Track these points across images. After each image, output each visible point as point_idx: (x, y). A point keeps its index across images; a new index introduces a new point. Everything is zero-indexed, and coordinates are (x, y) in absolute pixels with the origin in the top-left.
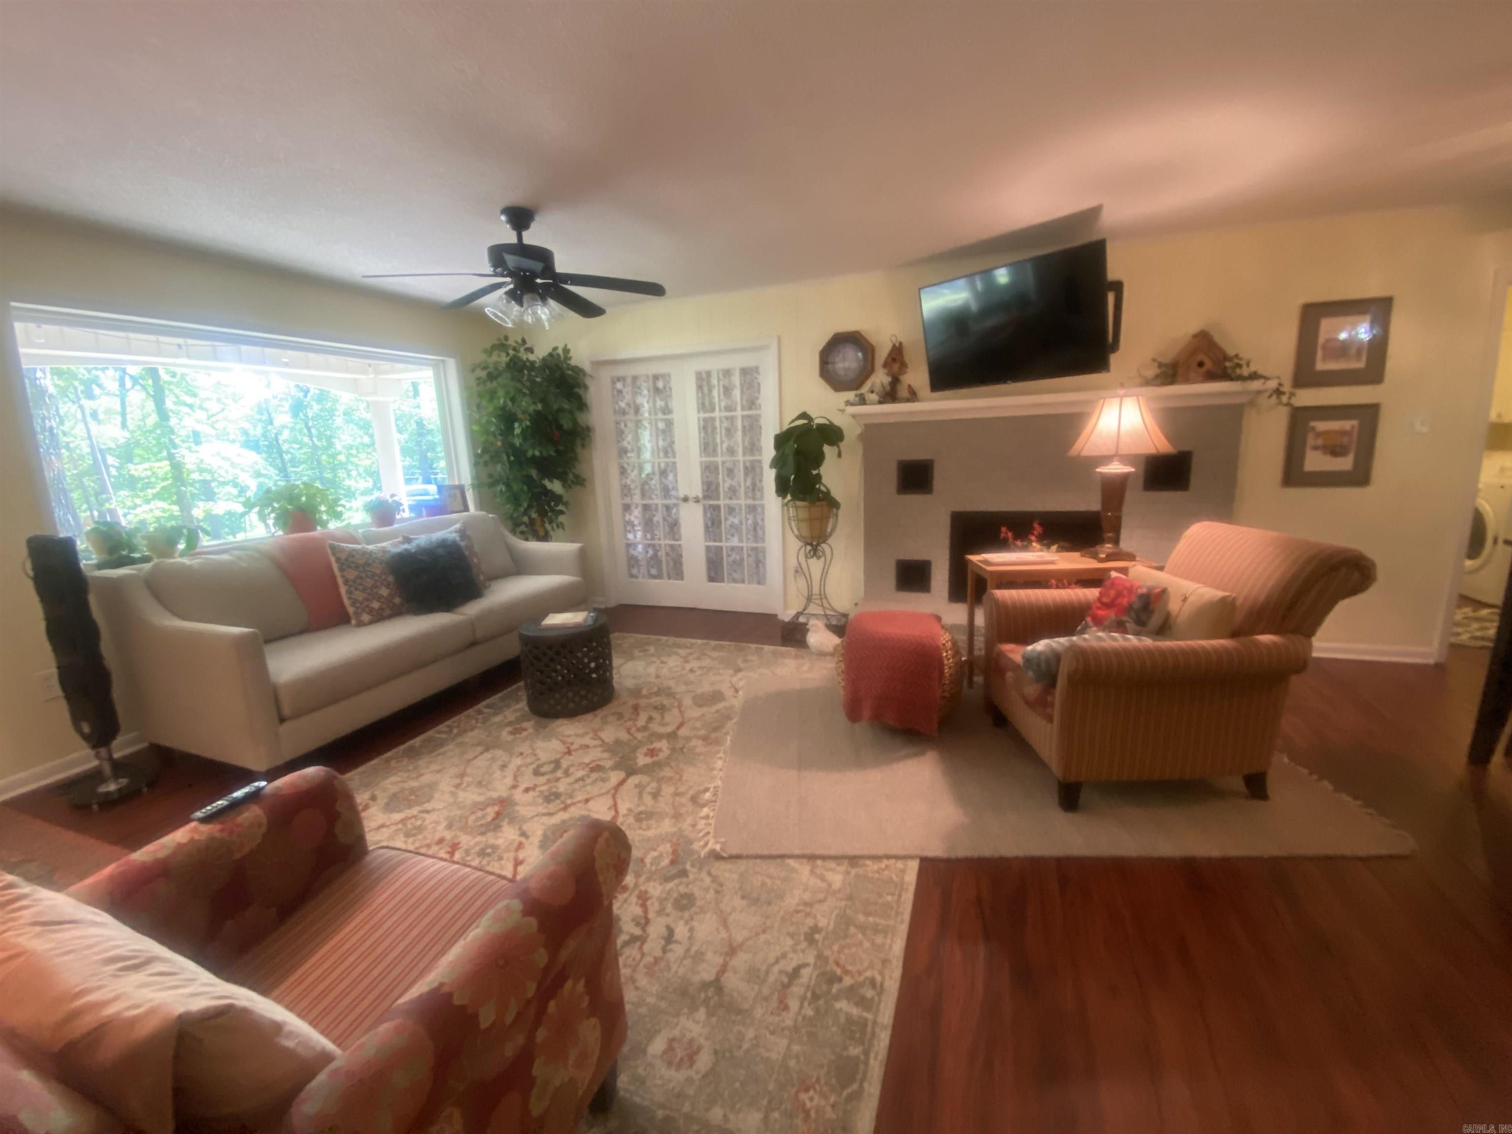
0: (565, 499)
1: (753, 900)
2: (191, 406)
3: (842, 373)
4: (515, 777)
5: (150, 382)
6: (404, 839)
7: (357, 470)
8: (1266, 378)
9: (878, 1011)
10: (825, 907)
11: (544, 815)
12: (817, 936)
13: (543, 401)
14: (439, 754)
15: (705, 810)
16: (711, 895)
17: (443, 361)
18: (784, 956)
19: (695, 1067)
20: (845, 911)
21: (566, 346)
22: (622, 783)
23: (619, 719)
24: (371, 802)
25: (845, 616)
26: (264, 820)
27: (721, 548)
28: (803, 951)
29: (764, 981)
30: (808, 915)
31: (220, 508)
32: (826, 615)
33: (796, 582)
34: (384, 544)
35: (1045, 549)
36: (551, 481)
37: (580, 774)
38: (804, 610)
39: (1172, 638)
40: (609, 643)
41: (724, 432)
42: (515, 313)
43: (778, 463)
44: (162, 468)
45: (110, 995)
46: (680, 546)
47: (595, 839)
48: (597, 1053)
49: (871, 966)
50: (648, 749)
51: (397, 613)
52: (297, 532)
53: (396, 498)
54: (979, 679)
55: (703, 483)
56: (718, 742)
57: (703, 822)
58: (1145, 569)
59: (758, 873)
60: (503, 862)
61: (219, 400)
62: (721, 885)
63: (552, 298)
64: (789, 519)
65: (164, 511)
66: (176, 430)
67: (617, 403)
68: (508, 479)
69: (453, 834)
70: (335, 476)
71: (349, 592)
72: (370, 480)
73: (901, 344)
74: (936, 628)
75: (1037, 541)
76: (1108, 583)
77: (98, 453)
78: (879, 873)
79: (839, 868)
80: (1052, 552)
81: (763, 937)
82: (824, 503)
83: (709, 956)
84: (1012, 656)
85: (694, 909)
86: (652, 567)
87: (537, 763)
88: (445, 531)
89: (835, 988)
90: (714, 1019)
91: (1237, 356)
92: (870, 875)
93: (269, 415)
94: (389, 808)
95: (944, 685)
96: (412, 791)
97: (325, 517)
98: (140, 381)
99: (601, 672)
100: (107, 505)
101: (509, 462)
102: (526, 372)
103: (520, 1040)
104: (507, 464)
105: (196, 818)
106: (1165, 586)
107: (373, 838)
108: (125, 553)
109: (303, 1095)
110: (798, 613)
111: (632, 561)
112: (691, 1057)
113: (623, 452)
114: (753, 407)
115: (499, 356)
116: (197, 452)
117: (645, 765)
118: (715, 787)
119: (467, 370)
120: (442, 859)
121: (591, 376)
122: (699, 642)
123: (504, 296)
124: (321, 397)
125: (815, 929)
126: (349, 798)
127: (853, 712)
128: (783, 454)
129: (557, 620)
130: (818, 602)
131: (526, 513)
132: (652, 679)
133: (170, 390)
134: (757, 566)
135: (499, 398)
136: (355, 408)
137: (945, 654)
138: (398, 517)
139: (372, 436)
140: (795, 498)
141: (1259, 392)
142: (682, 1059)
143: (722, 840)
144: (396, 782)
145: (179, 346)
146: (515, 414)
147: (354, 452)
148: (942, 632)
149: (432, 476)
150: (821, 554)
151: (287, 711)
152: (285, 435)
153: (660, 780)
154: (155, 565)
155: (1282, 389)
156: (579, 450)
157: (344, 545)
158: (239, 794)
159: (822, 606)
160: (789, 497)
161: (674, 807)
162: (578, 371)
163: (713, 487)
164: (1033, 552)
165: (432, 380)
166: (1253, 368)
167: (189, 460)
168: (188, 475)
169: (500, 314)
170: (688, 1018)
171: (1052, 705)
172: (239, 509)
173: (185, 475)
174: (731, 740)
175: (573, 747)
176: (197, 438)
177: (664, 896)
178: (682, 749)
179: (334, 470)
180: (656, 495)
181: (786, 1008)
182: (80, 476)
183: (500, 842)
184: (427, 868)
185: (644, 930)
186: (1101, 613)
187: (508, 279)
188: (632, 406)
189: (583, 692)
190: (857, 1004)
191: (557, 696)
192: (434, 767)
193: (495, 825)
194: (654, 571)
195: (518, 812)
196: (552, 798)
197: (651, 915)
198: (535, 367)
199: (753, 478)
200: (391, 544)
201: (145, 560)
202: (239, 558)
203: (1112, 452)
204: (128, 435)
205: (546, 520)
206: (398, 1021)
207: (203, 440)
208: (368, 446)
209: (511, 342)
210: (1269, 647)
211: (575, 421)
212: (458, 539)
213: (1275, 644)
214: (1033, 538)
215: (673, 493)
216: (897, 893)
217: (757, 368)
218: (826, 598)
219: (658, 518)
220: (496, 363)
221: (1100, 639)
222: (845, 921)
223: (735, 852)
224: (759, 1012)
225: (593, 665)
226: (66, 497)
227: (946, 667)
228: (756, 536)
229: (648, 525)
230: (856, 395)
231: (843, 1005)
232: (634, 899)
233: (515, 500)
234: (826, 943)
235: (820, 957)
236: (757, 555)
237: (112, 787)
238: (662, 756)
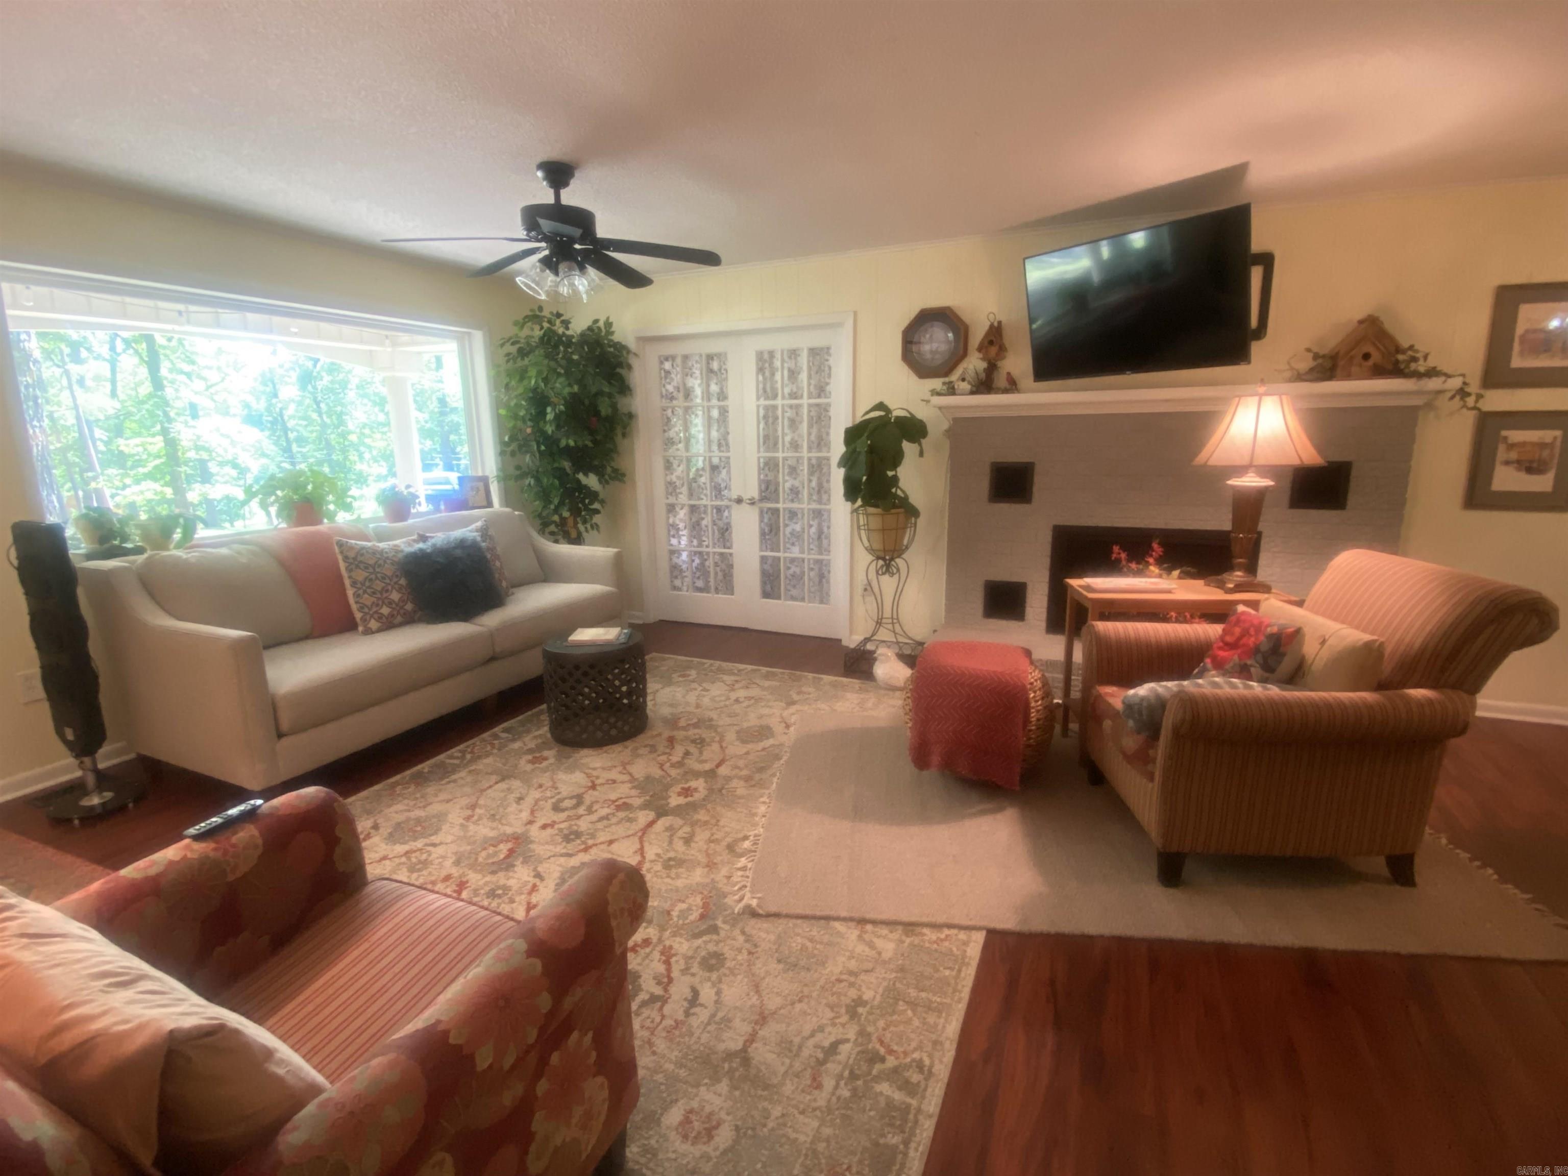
0: (601, 496)
1: (790, 965)
2: (188, 375)
3: (928, 356)
4: (532, 812)
5: (144, 345)
6: (408, 874)
7: (370, 452)
8: (1448, 376)
9: (923, 1097)
10: (872, 978)
11: (562, 855)
12: (860, 1010)
13: (580, 382)
14: (449, 782)
15: (743, 861)
16: (743, 957)
17: (469, 334)
18: (821, 1029)
19: (712, 1143)
20: (894, 984)
21: (608, 318)
22: (651, 824)
23: (651, 752)
24: (372, 831)
25: (921, 644)
26: (260, 841)
27: (779, 559)
28: (843, 1025)
29: (797, 1055)
30: (852, 985)
31: (216, 492)
32: (898, 643)
33: (864, 603)
34: (397, 542)
35: (1165, 576)
36: (586, 475)
37: (604, 811)
38: (872, 636)
39: (1305, 688)
40: (643, 664)
41: (786, 422)
42: (549, 284)
43: (848, 461)
44: (155, 444)
45: (98, 1010)
46: (731, 554)
47: (609, 879)
48: (603, 1118)
49: (920, 1048)
50: (683, 789)
51: (410, 620)
52: (302, 525)
53: (411, 490)
54: (1074, 726)
55: (760, 482)
56: (761, 784)
57: (740, 873)
58: (1281, 604)
59: (798, 935)
60: (514, 905)
61: (219, 368)
62: (756, 946)
63: (593, 266)
64: (859, 527)
65: (156, 493)
66: (171, 402)
67: (664, 386)
68: (537, 471)
69: (461, 871)
70: (346, 458)
71: (357, 595)
72: (384, 464)
73: (1000, 323)
74: (1024, 663)
75: (1156, 564)
76: (1233, 619)
77: (84, 424)
78: (938, 945)
79: (891, 936)
80: (1173, 579)
81: (798, 1006)
82: (902, 510)
83: (737, 1022)
84: (1111, 700)
85: (723, 970)
86: (698, 578)
87: (557, 797)
88: (465, 529)
89: (878, 1067)
90: (737, 1093)
91: (1411, 347)
92: (927, 945)
93: (274, 387)
94: (391, 838)
95: (1030, 730)
96: (418, 821)
97: (332, 507)
98: (133, 345)
99: (634, 698)
100: (93, 485)
101: (539, 451)
102: (562, 348)
103: (518, 1089)
104: (537, 455)
105: (190, 834)
106: (1298, 625)
107: (372, 870)
108: (116, 542)
109: (289, 1126)
110: (865, 639)
111: (675, 570)
112: (709, 1133)
113: (670, 442)
114: (822, 395)
115: (532, 329)
116: (194, 427)
117: (679, 806)
118: (755, 836)
119: (494, 345)
120: (446, 895)
121: (635, 354)
122: (750, 667)
123: (538, 264)
124: (333, 369)
125: (860, 1002)
126: (350, 823)
127: (921, 757)
128: (854, 451)
129: (586, 635)
130: (890, 626)
131: (556, 511)
132: (691, 709)
133: (166, 355)
134: (820, 582)
135: (530, 378)
136: (369, 380)
137: (1032, 695)
138: (413, 511)
139: (387, 414)
140: (866, 503)
141: (1440, 392)
142: (699, 1133)
143: (759, 895)
144: (401, 811)
145: (180, 313)
146: (547, 397)
147: (367, 431)
148: (1030, 669)
149: (455, 462)
150: (895, 571)
151: (285, 725)
152: (291, 410)
153: (693, 824)
154: (147, 559)
155: (1468, 389)
156: (619, 438)
157: (353, 542)
158: (234, 811)
159: (894, 632)
160: (859, 502)
161: (708, 855)
162: (621, 348)
163: (772, 488)
164: (1150, 577)
165: (456, 354)
166: (1431, 363)
167: (184, 433)
168: (183, 454)
169: (533, 285)
170: (708, 1090)
171: (1154, 761)
172: (240, 495)
173: (180, 454)
174: (777, 783)
175: (598, 782)
176: (194, 411)
177: (690, 953)
178: (720, 790)
179: (344, 451)
180: (706, 495)
181: (819, 1087)
182: (64, 450)
183: (512, 882)
184: (429, 904)
185: (666, 990)
186: (1222, 654)
187: (543, 244)
188: (681, 388)
189: (612, 720)
190: (900, 1088)
191: (583, 722)
192: (443, 796)
193: (506, 865)
194: (700, 584)
195: (534, 851)
196: (572, 837)
197: (675, 974)
198: (573, 343)
199: (819, 479)
200: (404, 543)
201: (139, 551)
202: (239, 553)
203: (1245, 461)
204: (118, 406)
205: (578, 519)
206: (391, 1056)
207: (201, 413)
208: (384, 425)
209: (546, 313)
210: (1421, 704)
211: (614, 407)
212: (479, 539)
213: (1430, 702)
214: (1151, 560)
215: (725, 492)
216: (957, 967)
217: (828, 348)
218: (899, 622)
219: (707, 521)
220: (528, 337)
221: (1216, 685)
222: (893, 996)
223: (773, 909)
224: (788, 1088)
225: (624, 689)
226: (50, 474)
227: (1033, 710)
228: (820, 547)
229: (695, 528)
230: (944, 384)
231: (884, 1088)
232: (656, 955)
233: (545, 495)
234: (871, 1018)
235: (862, 1033)
236: (820, 569)
237: (95, 800)
238: (697, 796)
